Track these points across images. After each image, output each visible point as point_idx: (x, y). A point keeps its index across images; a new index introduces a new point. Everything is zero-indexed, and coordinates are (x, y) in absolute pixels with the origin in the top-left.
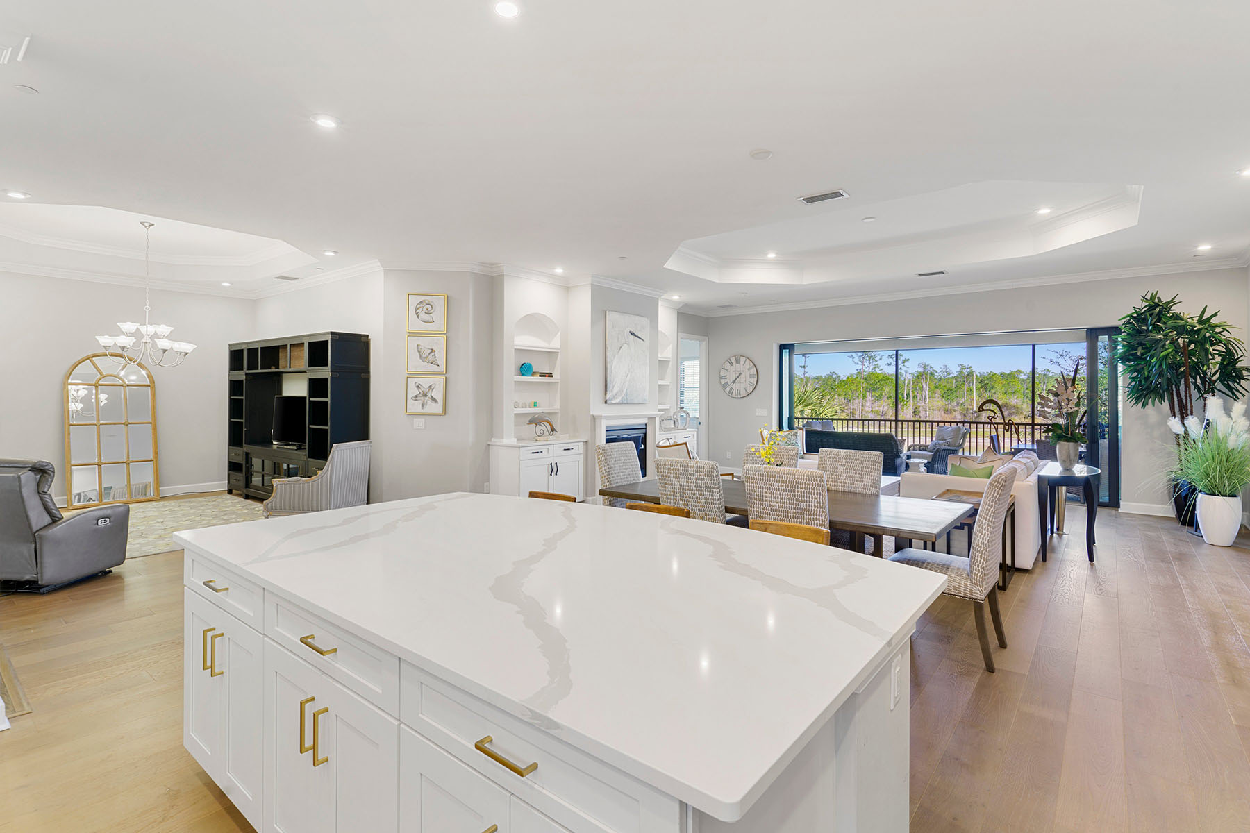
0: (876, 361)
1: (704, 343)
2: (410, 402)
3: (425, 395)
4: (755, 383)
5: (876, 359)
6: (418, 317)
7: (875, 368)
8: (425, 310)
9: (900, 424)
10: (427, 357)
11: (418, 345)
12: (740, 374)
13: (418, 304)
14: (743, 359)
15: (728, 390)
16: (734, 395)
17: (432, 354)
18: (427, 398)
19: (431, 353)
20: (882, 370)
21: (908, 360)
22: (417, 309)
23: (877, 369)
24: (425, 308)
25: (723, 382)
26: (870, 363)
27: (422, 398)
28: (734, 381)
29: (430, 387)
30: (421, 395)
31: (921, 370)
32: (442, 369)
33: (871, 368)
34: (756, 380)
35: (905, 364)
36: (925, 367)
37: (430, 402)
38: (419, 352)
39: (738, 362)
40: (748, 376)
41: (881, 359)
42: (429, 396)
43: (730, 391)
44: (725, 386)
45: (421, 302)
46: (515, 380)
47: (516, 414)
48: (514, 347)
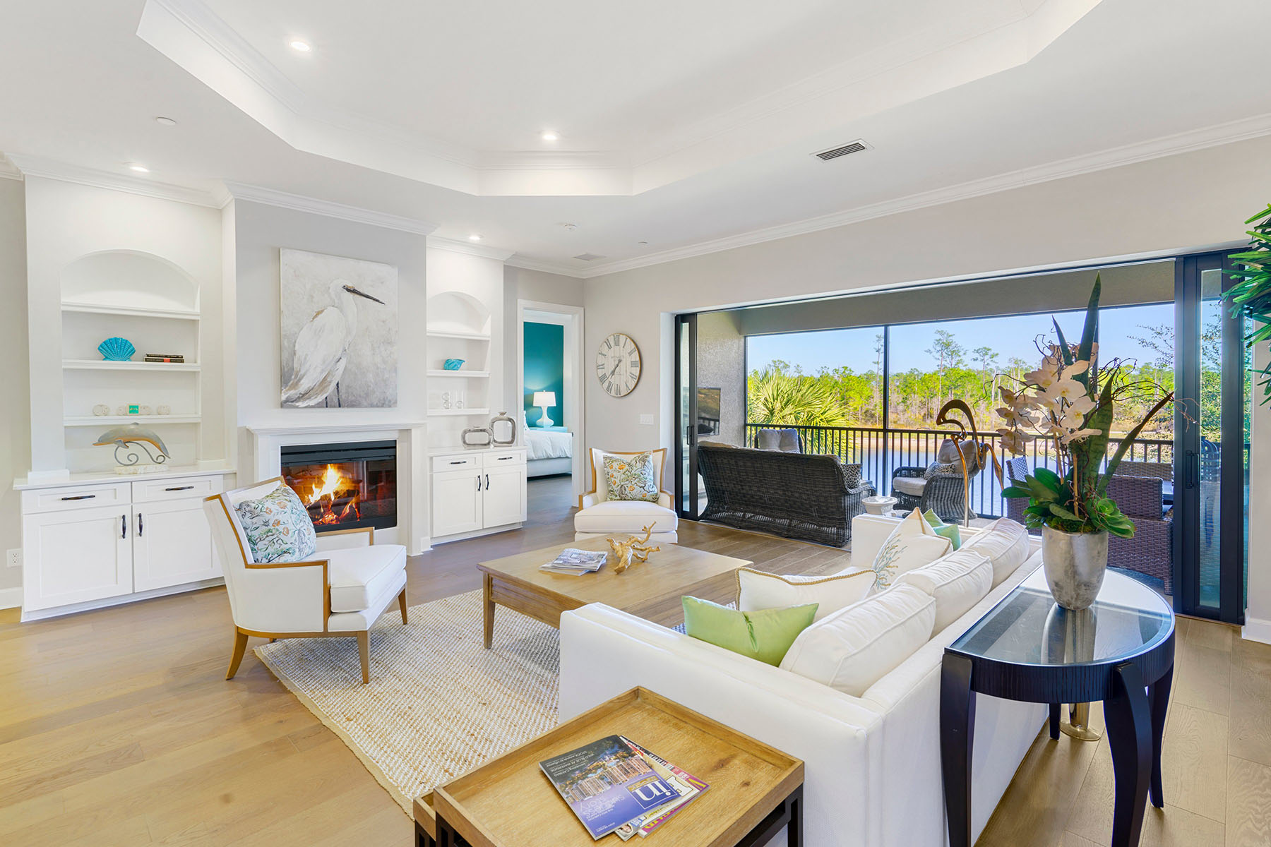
0: (960, 356)
1: (577, 316)
4: (638, 374)
5: (960, 354)
7: (958, 363)
9: (890, 434)
12: (620, 361)
14: (622, 338)
15: (606, 384)
16: (613, 393)
20: (966, 365)
21: (997, 354)
23: (960, 365)
25: (601, 373)
26: (952, 358)
28: (613, 373)
31: (1012, 366)
33: (954, 363)
34: (638, 369)
35: (993, 359)
36: (1016, 362)
39: (617, 344)
40: (629, 364)
41: (964, 354)
43: (609, 389)
44: (603, 379)
46: (63, 367)
47: (65, 427)
48: (63, 308)
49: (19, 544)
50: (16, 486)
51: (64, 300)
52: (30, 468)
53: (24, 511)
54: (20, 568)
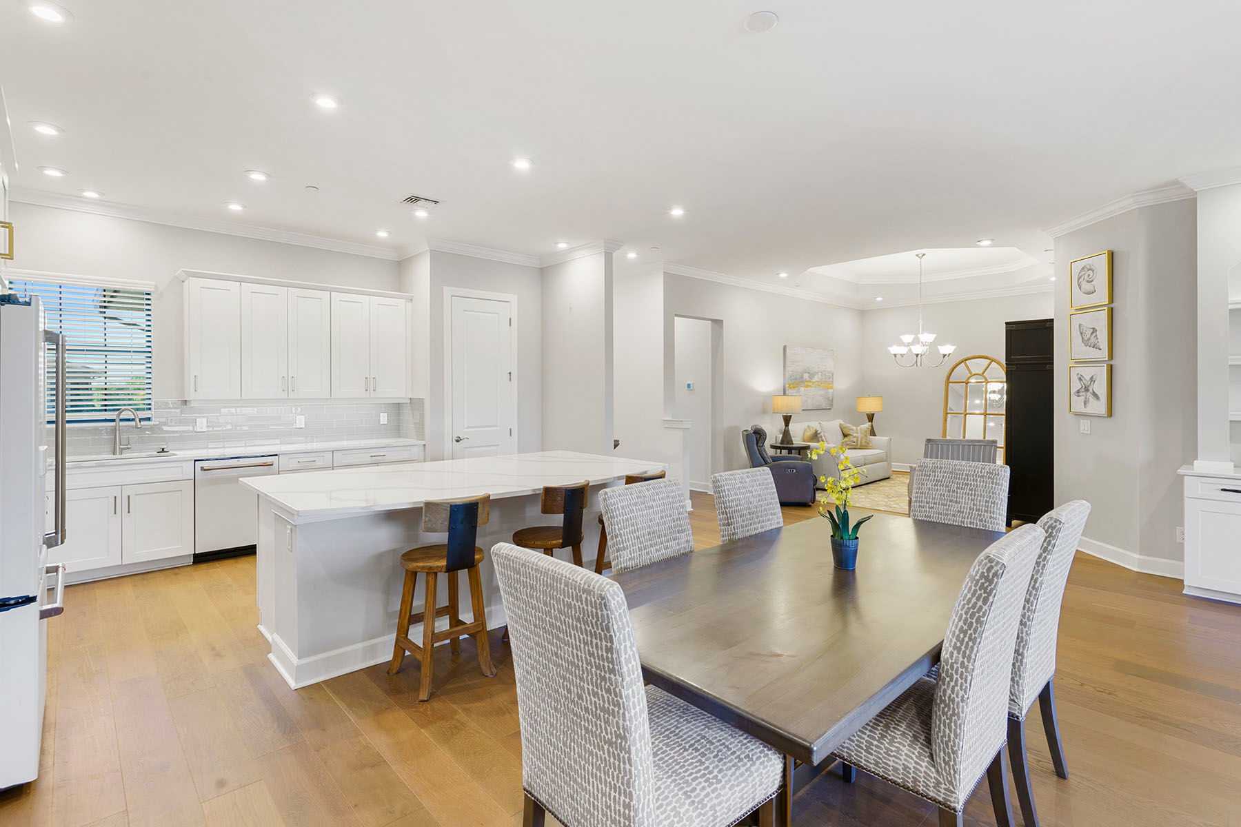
2: (1074, 398)
3: (1087, 390)
6: (1080, 288)
8: (1086, 278)
10: (1089, 339)
11: (1080, 325)
13: (1080, 273)
17: (1094, 334)
18: (1089, 394)
19: (1092, 334)
22: (1079, 279)
24: (1087, 274)
27: (1084, 393)
29: (1092, 378)
30: (1083, 390)
32: (1104, 354)
37: (1091, 399)
38: (1081, 334)
42: (1091, 391)
45: (1083, 268)
46: (1230, 363)
47: (1231, 421)
48: (1230, 307)
49: (1182, 525)
50: (1181, 471)
51: (1232, 299)
52: (1196, 458)
53: (1186, 494)
54: (1183, 544)
